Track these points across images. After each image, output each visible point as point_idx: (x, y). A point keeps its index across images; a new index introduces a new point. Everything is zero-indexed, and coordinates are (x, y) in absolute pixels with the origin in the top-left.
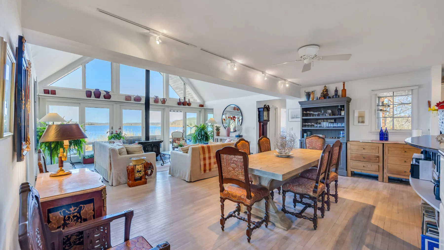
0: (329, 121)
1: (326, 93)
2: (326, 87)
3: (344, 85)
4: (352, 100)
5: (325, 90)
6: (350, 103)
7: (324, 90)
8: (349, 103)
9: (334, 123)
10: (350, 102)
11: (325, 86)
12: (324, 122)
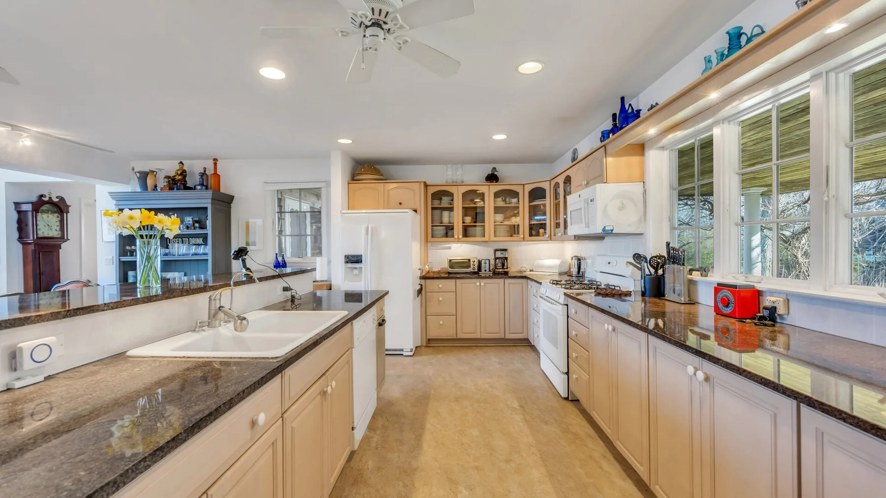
0: (193, 241)
1: (180, 177)
2: (183, 164)
3: (215, 164)
4: (235, 198)
5: (179, 172)
6: (232, 205)
7: (178, 170)
8: (230, 206)
9: (203, 245)
10: (232, 202)
11: (181, 163)
12: (183, 243)
